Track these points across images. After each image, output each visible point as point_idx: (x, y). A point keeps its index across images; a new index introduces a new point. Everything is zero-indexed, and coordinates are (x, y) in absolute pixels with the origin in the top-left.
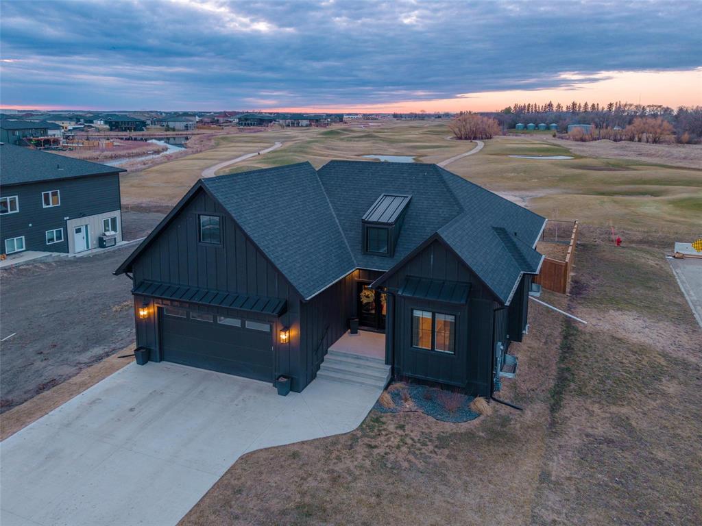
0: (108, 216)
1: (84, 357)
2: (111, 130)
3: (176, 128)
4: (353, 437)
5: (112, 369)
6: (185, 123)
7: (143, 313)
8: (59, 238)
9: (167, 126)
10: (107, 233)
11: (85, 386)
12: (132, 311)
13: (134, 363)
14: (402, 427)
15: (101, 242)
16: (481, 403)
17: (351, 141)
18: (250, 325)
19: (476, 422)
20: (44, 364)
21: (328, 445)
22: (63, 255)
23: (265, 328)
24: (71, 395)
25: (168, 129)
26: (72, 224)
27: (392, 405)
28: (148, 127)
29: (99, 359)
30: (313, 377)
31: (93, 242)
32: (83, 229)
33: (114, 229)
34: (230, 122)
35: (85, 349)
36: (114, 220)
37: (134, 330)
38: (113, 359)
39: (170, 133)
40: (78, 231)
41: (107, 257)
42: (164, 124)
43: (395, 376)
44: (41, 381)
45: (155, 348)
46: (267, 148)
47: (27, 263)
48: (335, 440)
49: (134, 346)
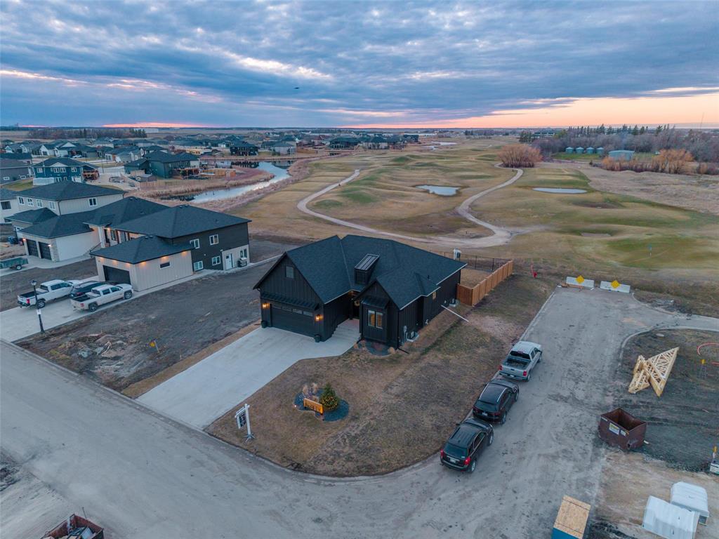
0: (242, 248)
1: (241, 324)
2: (232, 154)
3: (281, 152)
4: (339, 357)
5: (252, 330)
6: (287, 148)
7: (264, 306)
8: (218, 262)
9: (274, 150)
10: (242, 259)
11: (243, 335)
12: (259, 305)
13: (261, 327)
14: (358, 356)
15: (239, 264)
16: (392, 350)
17: (414, 169)
18: (305, 313)
19: (388, 356)
20: (224, 326)
21: (330, 359)
22: (222, 271)
23: (311, 315)
24: (238, 338)
25: (275, 153)
26: (225, 253)
27: (358, 348)
28: (259, 151)
29: (246, 325)
30: (331, 336)
31: (235, 264)
32: (230, 256)
33: (246, 256)
34: (324, 144)
35: (240, 321)
36: (245, 250)
37: (260, 314)
38: (252, 325)
39: (276, 157)
40: (228, 257)
41: (244, 273)
42: (272, 148)
43: (362, 338)
44: (225, 333)
45: (269, 321)
46: (347, 177)
47: (206, 277)
48: (332, 358)
49: (261, 320)
